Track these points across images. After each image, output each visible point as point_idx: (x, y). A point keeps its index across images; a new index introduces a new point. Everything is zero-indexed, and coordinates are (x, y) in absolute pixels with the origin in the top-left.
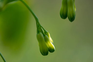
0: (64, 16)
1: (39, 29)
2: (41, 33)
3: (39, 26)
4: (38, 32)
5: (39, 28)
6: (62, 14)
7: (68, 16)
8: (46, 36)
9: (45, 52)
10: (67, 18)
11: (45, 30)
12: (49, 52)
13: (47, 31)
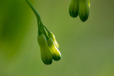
0: (74, 13)
1: (41, 30)
2: (43, 35)
3: (41, 26)
4: (40, 33)
5: (41, 28)
6: (71, 11)
7: (80, 14)
8: (50, 39)
9: (48, 60)
10: (78, 16)
11: (49, 31)
12: (53, 60)
13: (51, 33)
